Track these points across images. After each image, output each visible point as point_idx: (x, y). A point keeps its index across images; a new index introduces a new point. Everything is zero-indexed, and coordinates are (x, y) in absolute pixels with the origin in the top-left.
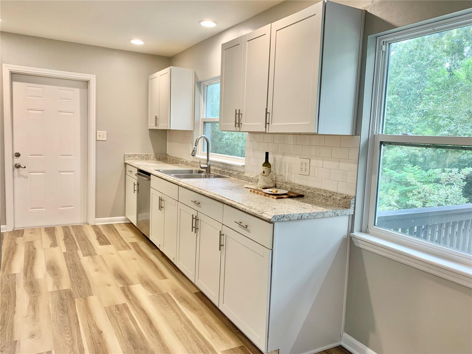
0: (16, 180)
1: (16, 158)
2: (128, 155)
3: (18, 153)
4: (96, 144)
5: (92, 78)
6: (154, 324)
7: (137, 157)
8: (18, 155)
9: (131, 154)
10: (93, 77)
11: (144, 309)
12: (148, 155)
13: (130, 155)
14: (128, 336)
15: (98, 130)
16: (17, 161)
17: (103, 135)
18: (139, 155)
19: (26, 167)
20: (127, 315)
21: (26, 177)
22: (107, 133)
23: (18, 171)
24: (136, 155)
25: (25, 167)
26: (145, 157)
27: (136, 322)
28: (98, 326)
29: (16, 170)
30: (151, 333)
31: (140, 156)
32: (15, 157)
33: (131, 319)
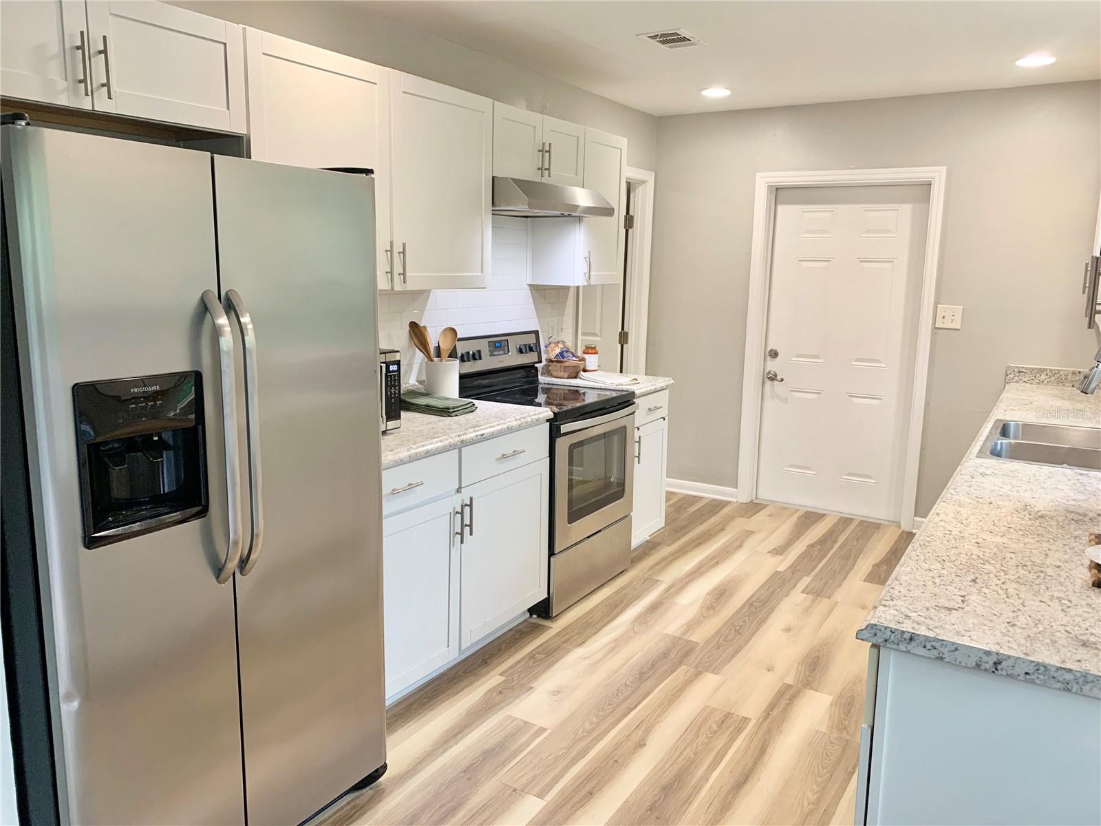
0: (767, 403)
1: (770, 360)
2: (1016, 370)
3: (776, 350)
4: (932, 335)
5: (938, 175)
6: (743, 791)
7: (1043, 377)
8: (774, 354)
9: (1026, 368)
10: (940, 172)
11: (769, 750)
12: (1080, 372)
13: (1021, 370)
14: (672, 779)
15: (940, 303)
16: (772, 365)
17: (952, 315)
18: (1051, 370)
19: (785, 380)
20: (719, 744)
21: (785, 401)
22: (963, 309)
23: (773, 386)
24: (1041, 371)
25: (782, 380)
26: (1070, 377)
27: (717, 766)
28: (652, 731)
29: (768, 383)
30: (715, 802)
31: (1053, 373)
32: (768, 358)
33: (718, 753)
